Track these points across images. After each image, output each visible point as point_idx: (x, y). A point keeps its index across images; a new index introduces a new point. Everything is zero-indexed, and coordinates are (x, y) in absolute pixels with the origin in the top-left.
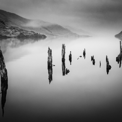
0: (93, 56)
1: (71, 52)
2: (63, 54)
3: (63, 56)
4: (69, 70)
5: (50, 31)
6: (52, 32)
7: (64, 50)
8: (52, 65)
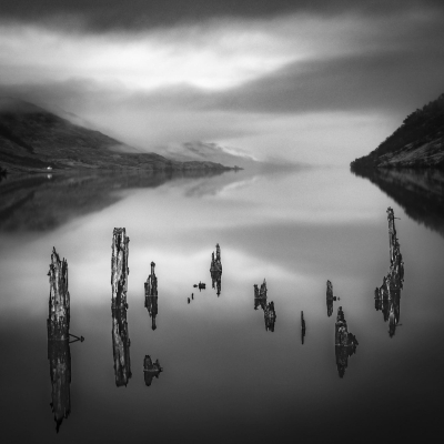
0: (264, 286)
1: (153, 265)
2: (117, 277)
3: (116, 288)
4: (157, 364)
5: (22, 144)
6: (36, 150)
7: (120, 258)
8: (67, 335)
